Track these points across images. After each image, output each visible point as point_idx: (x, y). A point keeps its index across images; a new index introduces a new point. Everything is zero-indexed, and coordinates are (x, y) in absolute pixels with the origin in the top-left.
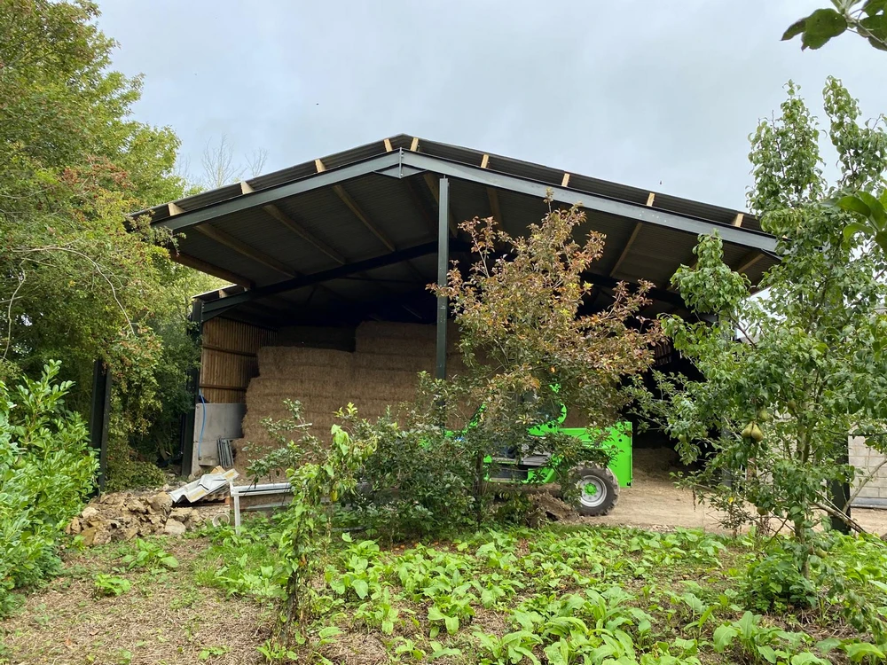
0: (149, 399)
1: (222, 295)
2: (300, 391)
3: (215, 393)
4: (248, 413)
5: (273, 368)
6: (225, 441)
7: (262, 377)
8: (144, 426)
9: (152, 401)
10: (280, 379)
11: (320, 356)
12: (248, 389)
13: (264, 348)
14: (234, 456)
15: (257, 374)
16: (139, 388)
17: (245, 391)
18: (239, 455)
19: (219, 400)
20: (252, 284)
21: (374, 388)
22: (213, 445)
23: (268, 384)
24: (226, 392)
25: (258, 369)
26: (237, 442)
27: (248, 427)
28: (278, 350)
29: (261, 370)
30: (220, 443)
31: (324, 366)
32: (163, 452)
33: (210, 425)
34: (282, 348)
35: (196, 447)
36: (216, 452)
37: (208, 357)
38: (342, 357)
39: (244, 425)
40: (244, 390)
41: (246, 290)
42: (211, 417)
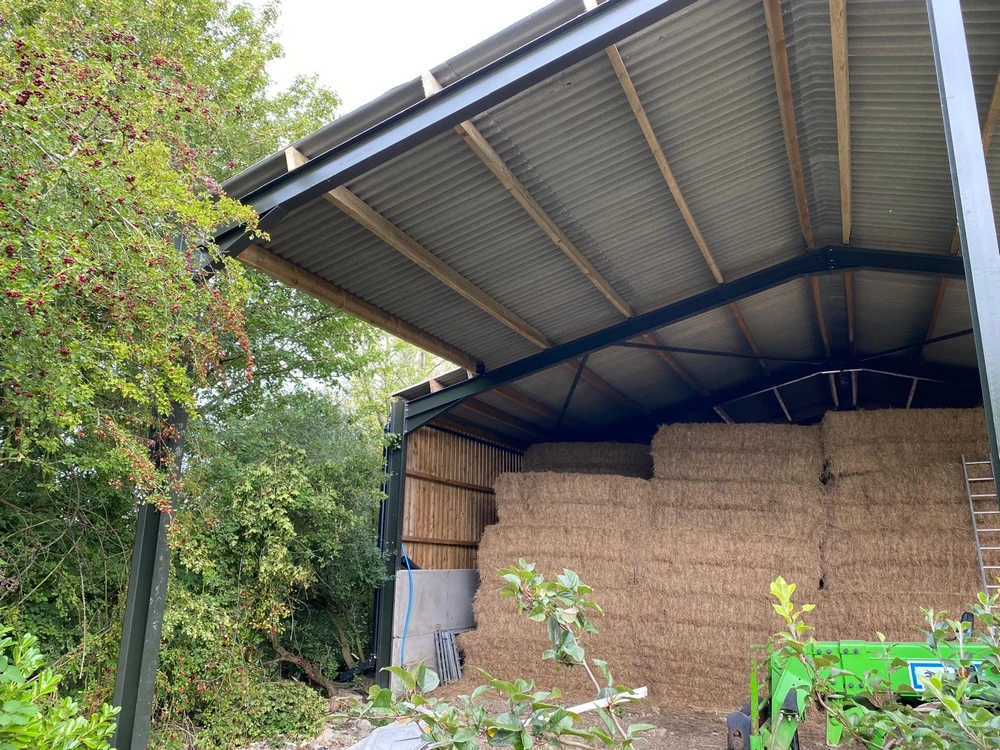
0: (275, 562)
1: (435, 388)
2: (564, 548)
3: (432, 550)
4: (482, 586)
5: (519, 509)
6: (447, 635)
7: (502, 523)
8: (276, 615)
9: (281, 566)
10: (531, 527)
11: (593, 487)
12: (481, 545)
13: (505, 476)
14: (462, 662)
15: (495, 520)
16: (260, 540)
17: (476, 548)
18: (469, 661)
19: (438, 564)
20: (480, 368)
21: (694, 543)
22: (428, 642)
23: (512, 536)
24: (449, 549)
25: (495, 511)
26: (467, 638)
27: (482, 610)
28: (525, 479)
29: (501, 512)
30: (439, 640)
31: (602, 503)
32: (347, 656)
33: (421, 607)
34: (532, 474)
35: (396, 644)
36: (432, 655)
37: (418, 492)
38: (632, 488)
39: (477, 607)
40: (474, 546)
41: (470, 377)
42: (423, 594)
